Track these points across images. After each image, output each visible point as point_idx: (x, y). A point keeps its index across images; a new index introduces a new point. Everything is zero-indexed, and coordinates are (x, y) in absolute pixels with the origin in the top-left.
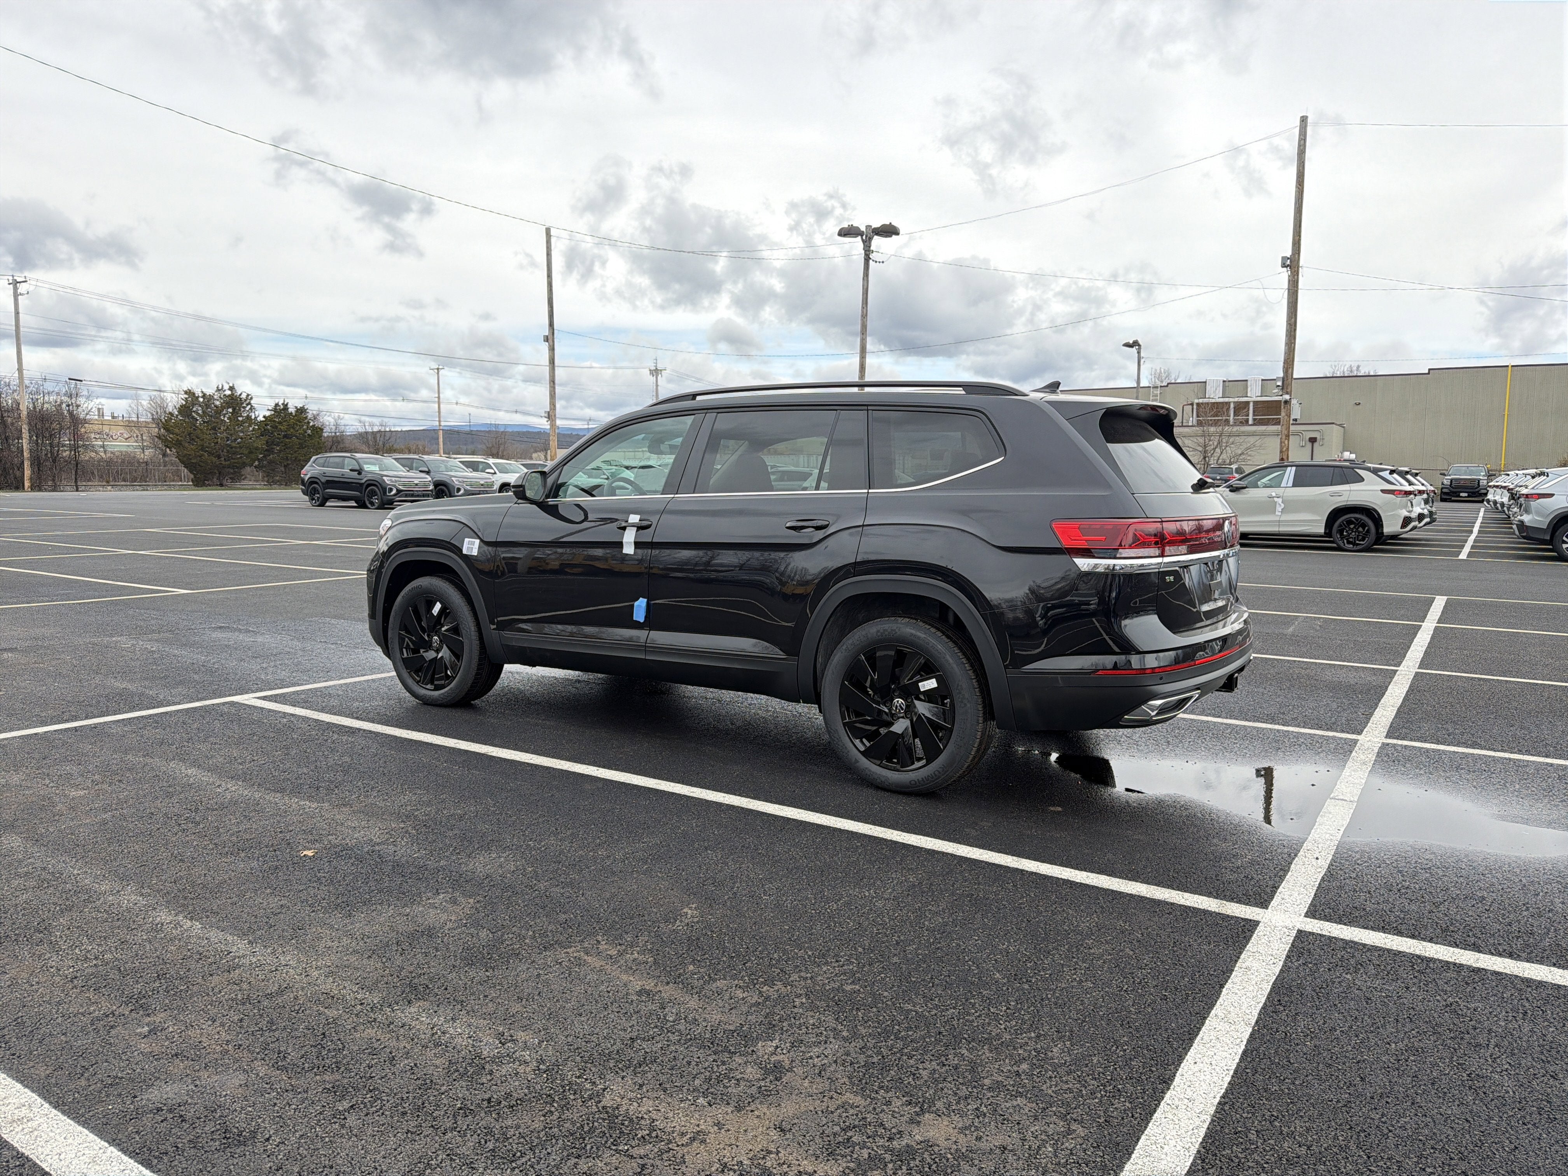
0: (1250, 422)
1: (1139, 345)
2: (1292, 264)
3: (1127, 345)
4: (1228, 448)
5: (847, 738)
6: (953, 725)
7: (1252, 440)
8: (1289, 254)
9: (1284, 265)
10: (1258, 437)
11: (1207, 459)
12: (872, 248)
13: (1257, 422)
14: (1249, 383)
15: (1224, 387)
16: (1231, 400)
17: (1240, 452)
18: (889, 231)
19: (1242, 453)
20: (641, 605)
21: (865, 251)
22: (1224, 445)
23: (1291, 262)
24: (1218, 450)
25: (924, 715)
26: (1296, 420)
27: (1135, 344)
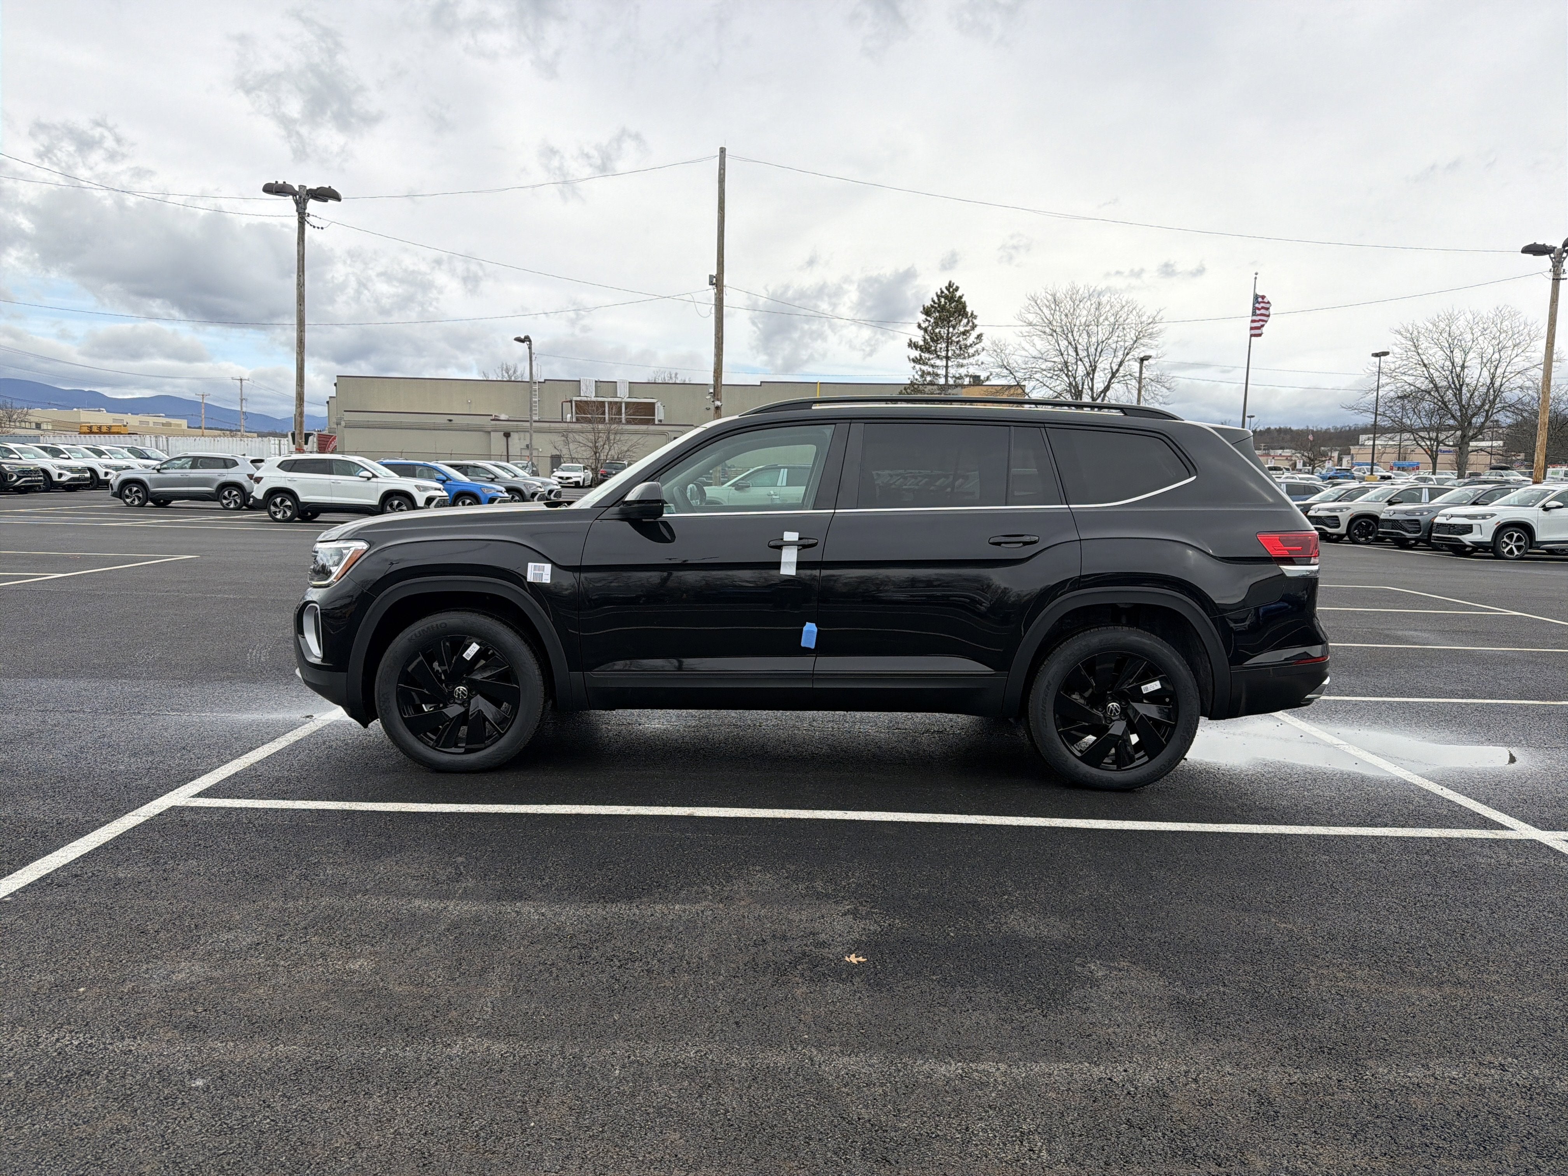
0: (624, 421)
1: (530, 341)
2: (717, 282)
3: (518, 340)
4: (615, 445)
5: (1063, 746)
6: (1176, 721)
7: (635, 438)
8: (714, 273)
9: (711, 283)
10: (640, 436)
11: (598, 455)
12: (307, 211)
13: (629, 422)
14: (618, 385)
15: (596, 387)
16: (605, 399)
17: (626, 449)
18: (325, 194)
19: (628, 450)
20: (810, 630)
21: (299, 214)
22: (612, 441)
23: (716, 280)
24: (606, 446)
25: (1145, 715)
26: (660, 421)
27: (527, 339)
